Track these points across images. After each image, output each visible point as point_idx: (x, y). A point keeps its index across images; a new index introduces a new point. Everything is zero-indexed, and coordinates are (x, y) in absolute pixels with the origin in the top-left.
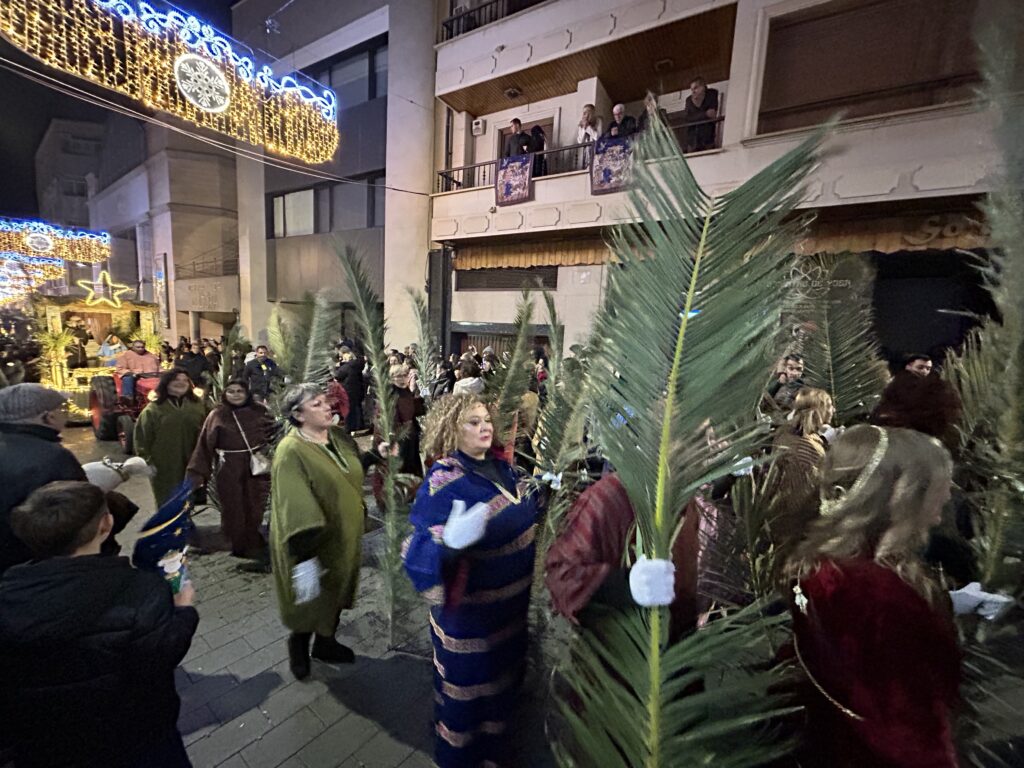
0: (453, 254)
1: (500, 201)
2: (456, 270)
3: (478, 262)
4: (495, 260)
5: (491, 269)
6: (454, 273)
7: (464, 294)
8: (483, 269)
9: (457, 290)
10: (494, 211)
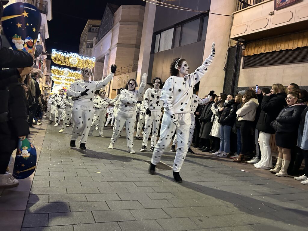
0: (243, 47)
1: (277, 7)
2: (244, 56)
3: (259, 50)
4: (271, 47)
5: (268, 53)
6: (242, 58)
7: (247, 70)
8: (262, 54)
9: (243, 68)
10: (272, 14)
